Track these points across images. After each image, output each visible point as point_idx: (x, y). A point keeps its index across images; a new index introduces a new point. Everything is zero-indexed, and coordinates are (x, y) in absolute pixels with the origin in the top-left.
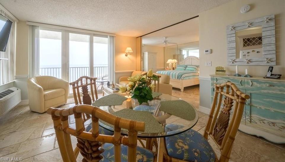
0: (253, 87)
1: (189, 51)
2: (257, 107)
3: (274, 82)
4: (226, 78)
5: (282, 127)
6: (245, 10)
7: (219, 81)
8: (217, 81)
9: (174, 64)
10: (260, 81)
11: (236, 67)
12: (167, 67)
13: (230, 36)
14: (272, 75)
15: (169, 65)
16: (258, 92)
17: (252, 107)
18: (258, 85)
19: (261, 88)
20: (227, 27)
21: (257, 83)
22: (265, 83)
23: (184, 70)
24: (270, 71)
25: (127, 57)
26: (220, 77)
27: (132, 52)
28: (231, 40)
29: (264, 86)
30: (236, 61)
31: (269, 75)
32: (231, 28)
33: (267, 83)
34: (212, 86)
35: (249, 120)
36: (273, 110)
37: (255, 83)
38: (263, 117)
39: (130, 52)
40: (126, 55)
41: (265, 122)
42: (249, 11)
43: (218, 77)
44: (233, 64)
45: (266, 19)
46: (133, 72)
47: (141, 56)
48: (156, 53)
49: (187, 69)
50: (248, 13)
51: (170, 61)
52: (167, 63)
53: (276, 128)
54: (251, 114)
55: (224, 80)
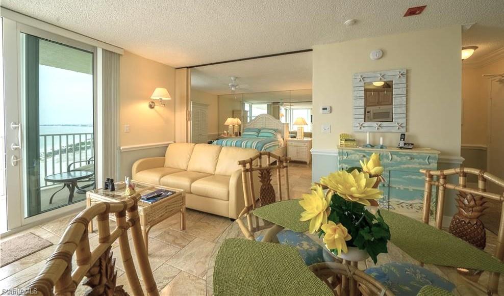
0: (392, 162)
1: (253, 105)
2: (395, 188)
3: (415, 154)
4: (360, 151)
5: (419, 208)
6: (376, 55)
7: (351, 156)
8: (348, 155)
9: (236, 125)
10: (400, 153)
11: (368, 134)
12: (225, 132)
13: (357, 89)
14: (405, 144)
15: (229, 128)
16: (397, 168)
17: (391, 188)
18: (399, 159)
19: (401, 163)
20: (355, 76)
21: (397, 157)
22: (405, 155)
23: (256, 137)
24: (402, 140)
25: (152, 110)
26: (352, 150)
27: (170, 99)
28: (358, 96)
29: (404, 159)
30: (364, 125)
31: (402, 145)
32: (360, 77)
33: (408, 155)
34: (340, 164)
35: (387, 207)
36: (411, 188)
37: (395, 157)
38: (402, 199)
39: (164, 99)
40: (151, 107)
41: (404, 205)
42: (380, 58)
43: (350, 151)
44: (360, 130)
45: (398, 73)
46: (169, 144)
47: (187, 109)
48: (207, 105)
49: (261, 134)
50: (381, 60)
51: (230, 121)
52: (226, 124)
53: (414, 210)
54: (389, 199)
55: (358, 154)
